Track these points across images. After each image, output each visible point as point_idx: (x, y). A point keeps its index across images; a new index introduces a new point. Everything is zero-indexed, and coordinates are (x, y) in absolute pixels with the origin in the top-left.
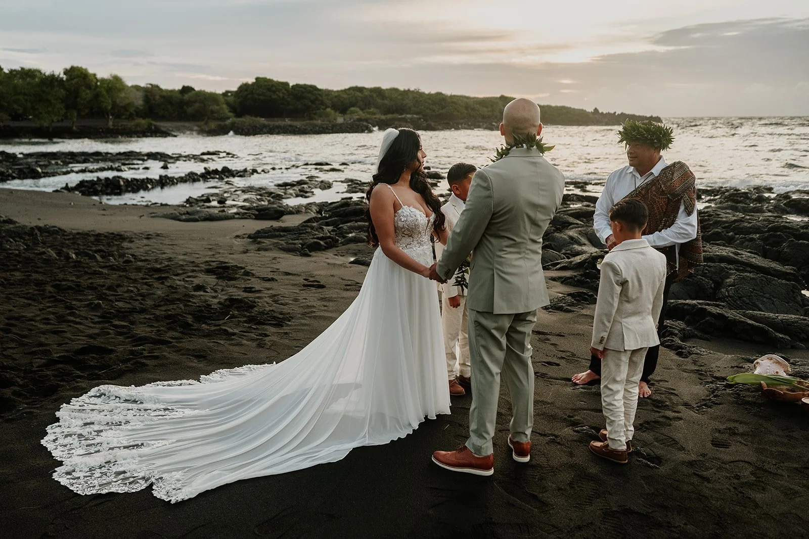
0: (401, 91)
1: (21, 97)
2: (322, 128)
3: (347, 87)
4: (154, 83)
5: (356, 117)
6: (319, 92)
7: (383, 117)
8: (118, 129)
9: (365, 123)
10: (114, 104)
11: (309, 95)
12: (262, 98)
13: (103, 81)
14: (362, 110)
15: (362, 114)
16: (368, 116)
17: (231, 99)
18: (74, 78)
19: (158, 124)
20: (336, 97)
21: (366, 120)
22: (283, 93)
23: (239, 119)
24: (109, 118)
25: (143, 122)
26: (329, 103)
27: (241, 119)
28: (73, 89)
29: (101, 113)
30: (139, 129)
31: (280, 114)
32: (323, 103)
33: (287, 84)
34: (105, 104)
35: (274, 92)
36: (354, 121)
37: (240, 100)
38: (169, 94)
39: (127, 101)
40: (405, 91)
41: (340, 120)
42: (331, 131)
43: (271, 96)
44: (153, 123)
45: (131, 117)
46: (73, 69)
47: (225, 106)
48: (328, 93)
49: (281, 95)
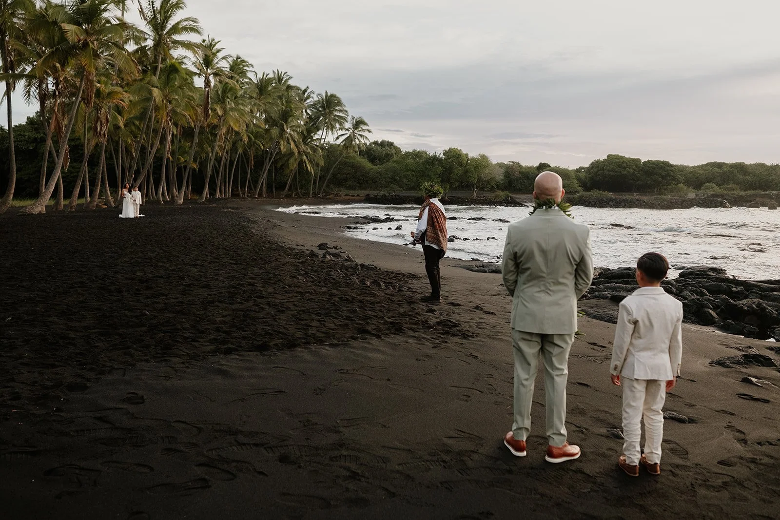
0: (768, 166)
1: (409, 173)
2: (671, 202)
3: (704, 163)
4: (516, 160)
5: (710, 193)
6: (672, 168)
7: (743, 193)
8: (480, 199)
9: (719, 199)
10: (480, 179)
11: (661, 171)
12: (612, 173)
13: (473, 159)
14: (719, 186)
15: (718, 190)
16: (725, 192)
17: (582, 175)
18: (451, 158)
19: (513, 196)
20: (691, 173)
21: (722, 196)
22: (634, 169)
23: (587, 193)
24: (474, 189)
25: (502, 194)
26: (681, 178)
27: (589, 193)
28: (448, 166)
29: (468, 186)
30: (497, 200)
31: (629, 189)
32: (674, 179)
33: (638, 161)
34: (472, 179)
35: (625, 168)
36: (708, 197)
37: (590, 176)
38: (527, 170)
39: (491, 176)
40: (772, 166)
41: (692, 195)
42: (680, 206)
43: (621, 172)
44: (510, 195)
45: (492, 189)
46: (450, 150)
47: (575, 181)
48: (682, 169)
49: (631, 171)
